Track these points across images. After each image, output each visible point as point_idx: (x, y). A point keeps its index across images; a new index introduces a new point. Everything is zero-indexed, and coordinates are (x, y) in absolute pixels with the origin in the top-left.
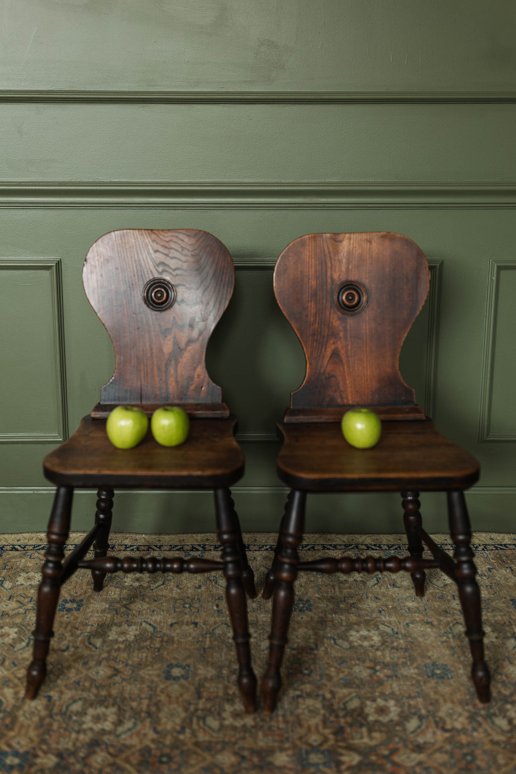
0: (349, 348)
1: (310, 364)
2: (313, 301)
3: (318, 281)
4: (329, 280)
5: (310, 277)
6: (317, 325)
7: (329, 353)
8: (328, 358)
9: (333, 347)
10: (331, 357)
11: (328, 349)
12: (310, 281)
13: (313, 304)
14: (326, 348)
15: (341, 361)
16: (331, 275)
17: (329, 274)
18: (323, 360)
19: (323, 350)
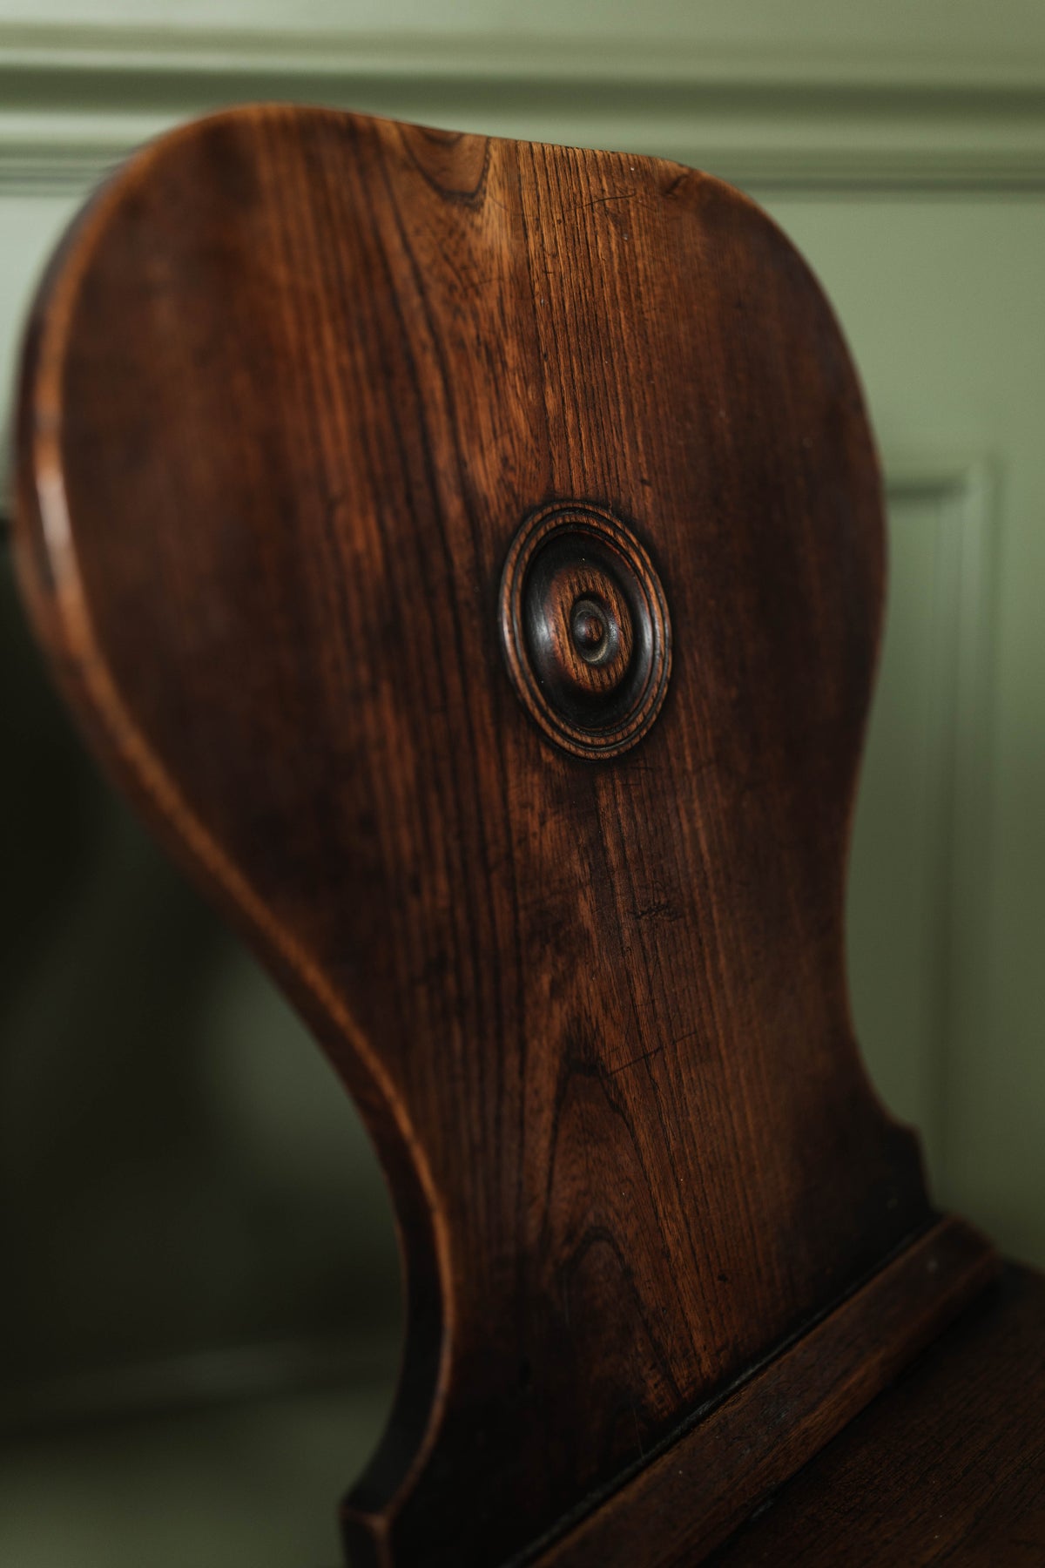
0: (640, 994)
1: (457, 1213)
2: (386, 689)
3: (390, 523)
4: (454, 507)
5: (336, 488)
6: (443, 885)
7: (544, 1082)
8: (547, 1116)
9: (559, 1017)
10: (561, 1101)
11: (534, 1045)
12: (341, 513)
13: (388, 714)
14: (522, 1046)
15: (618, 1107)
16: (460, 463)
17: (443, 457)
18: (522, 1145)
19: (512, 1061)
